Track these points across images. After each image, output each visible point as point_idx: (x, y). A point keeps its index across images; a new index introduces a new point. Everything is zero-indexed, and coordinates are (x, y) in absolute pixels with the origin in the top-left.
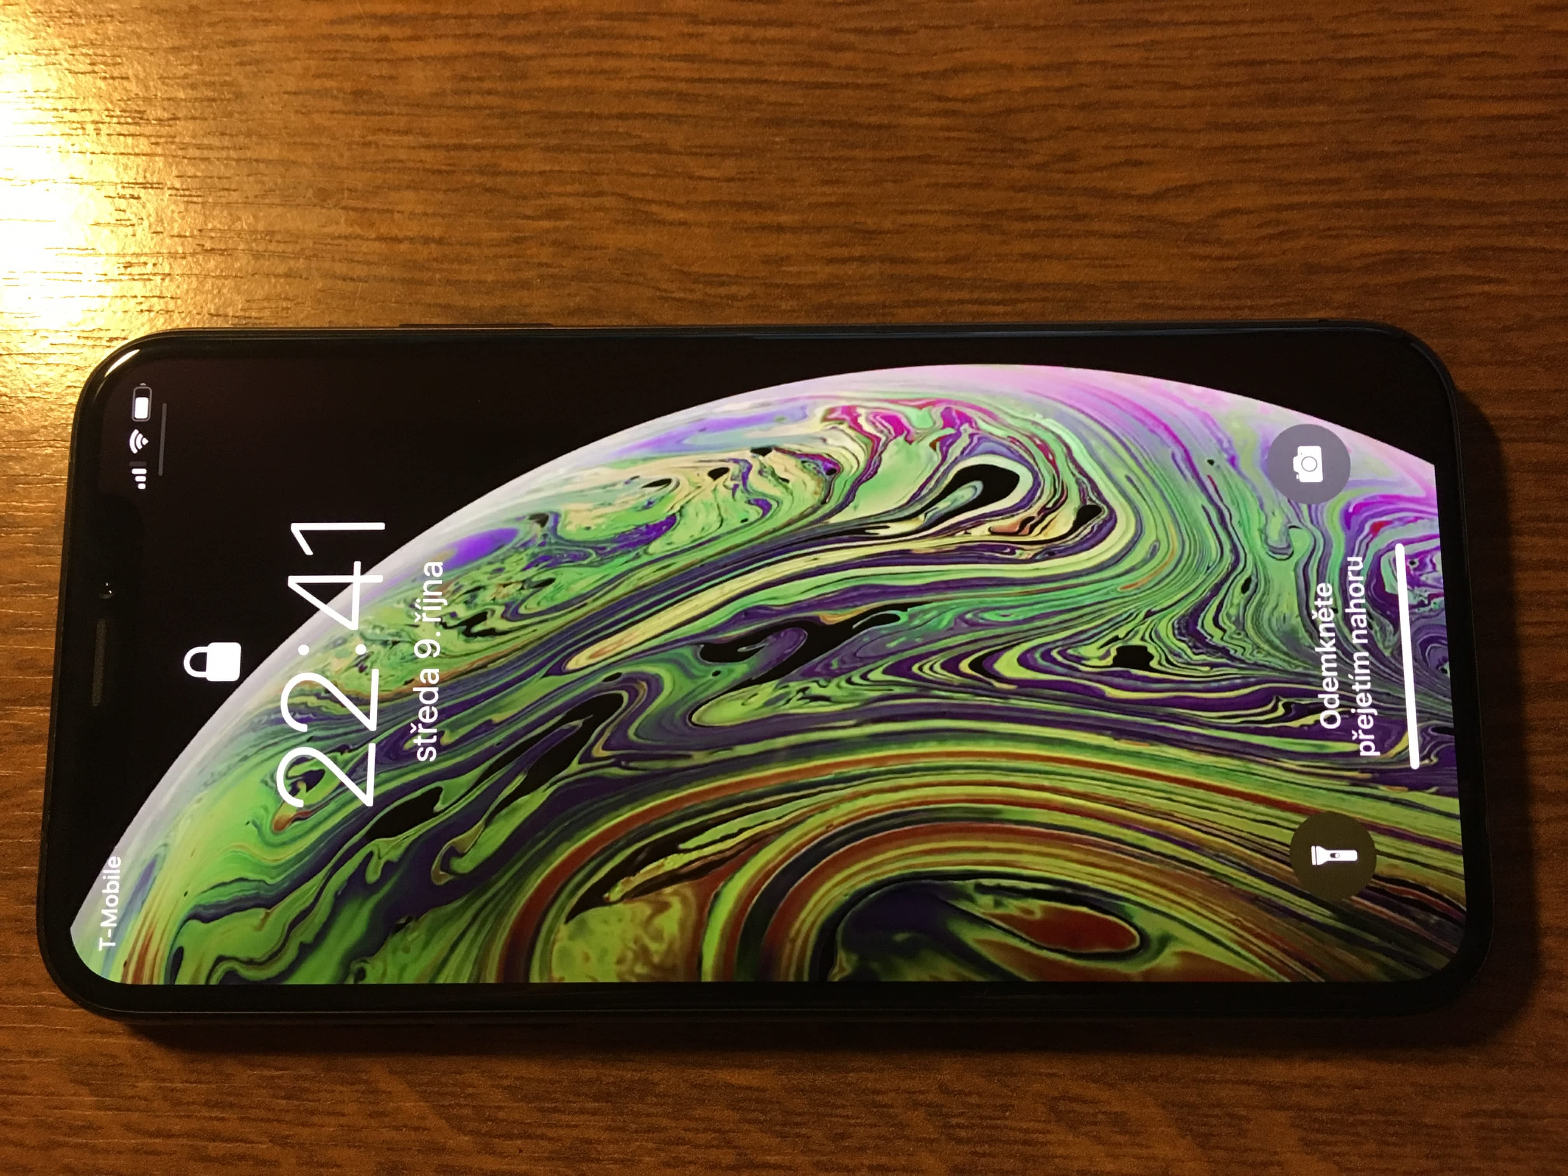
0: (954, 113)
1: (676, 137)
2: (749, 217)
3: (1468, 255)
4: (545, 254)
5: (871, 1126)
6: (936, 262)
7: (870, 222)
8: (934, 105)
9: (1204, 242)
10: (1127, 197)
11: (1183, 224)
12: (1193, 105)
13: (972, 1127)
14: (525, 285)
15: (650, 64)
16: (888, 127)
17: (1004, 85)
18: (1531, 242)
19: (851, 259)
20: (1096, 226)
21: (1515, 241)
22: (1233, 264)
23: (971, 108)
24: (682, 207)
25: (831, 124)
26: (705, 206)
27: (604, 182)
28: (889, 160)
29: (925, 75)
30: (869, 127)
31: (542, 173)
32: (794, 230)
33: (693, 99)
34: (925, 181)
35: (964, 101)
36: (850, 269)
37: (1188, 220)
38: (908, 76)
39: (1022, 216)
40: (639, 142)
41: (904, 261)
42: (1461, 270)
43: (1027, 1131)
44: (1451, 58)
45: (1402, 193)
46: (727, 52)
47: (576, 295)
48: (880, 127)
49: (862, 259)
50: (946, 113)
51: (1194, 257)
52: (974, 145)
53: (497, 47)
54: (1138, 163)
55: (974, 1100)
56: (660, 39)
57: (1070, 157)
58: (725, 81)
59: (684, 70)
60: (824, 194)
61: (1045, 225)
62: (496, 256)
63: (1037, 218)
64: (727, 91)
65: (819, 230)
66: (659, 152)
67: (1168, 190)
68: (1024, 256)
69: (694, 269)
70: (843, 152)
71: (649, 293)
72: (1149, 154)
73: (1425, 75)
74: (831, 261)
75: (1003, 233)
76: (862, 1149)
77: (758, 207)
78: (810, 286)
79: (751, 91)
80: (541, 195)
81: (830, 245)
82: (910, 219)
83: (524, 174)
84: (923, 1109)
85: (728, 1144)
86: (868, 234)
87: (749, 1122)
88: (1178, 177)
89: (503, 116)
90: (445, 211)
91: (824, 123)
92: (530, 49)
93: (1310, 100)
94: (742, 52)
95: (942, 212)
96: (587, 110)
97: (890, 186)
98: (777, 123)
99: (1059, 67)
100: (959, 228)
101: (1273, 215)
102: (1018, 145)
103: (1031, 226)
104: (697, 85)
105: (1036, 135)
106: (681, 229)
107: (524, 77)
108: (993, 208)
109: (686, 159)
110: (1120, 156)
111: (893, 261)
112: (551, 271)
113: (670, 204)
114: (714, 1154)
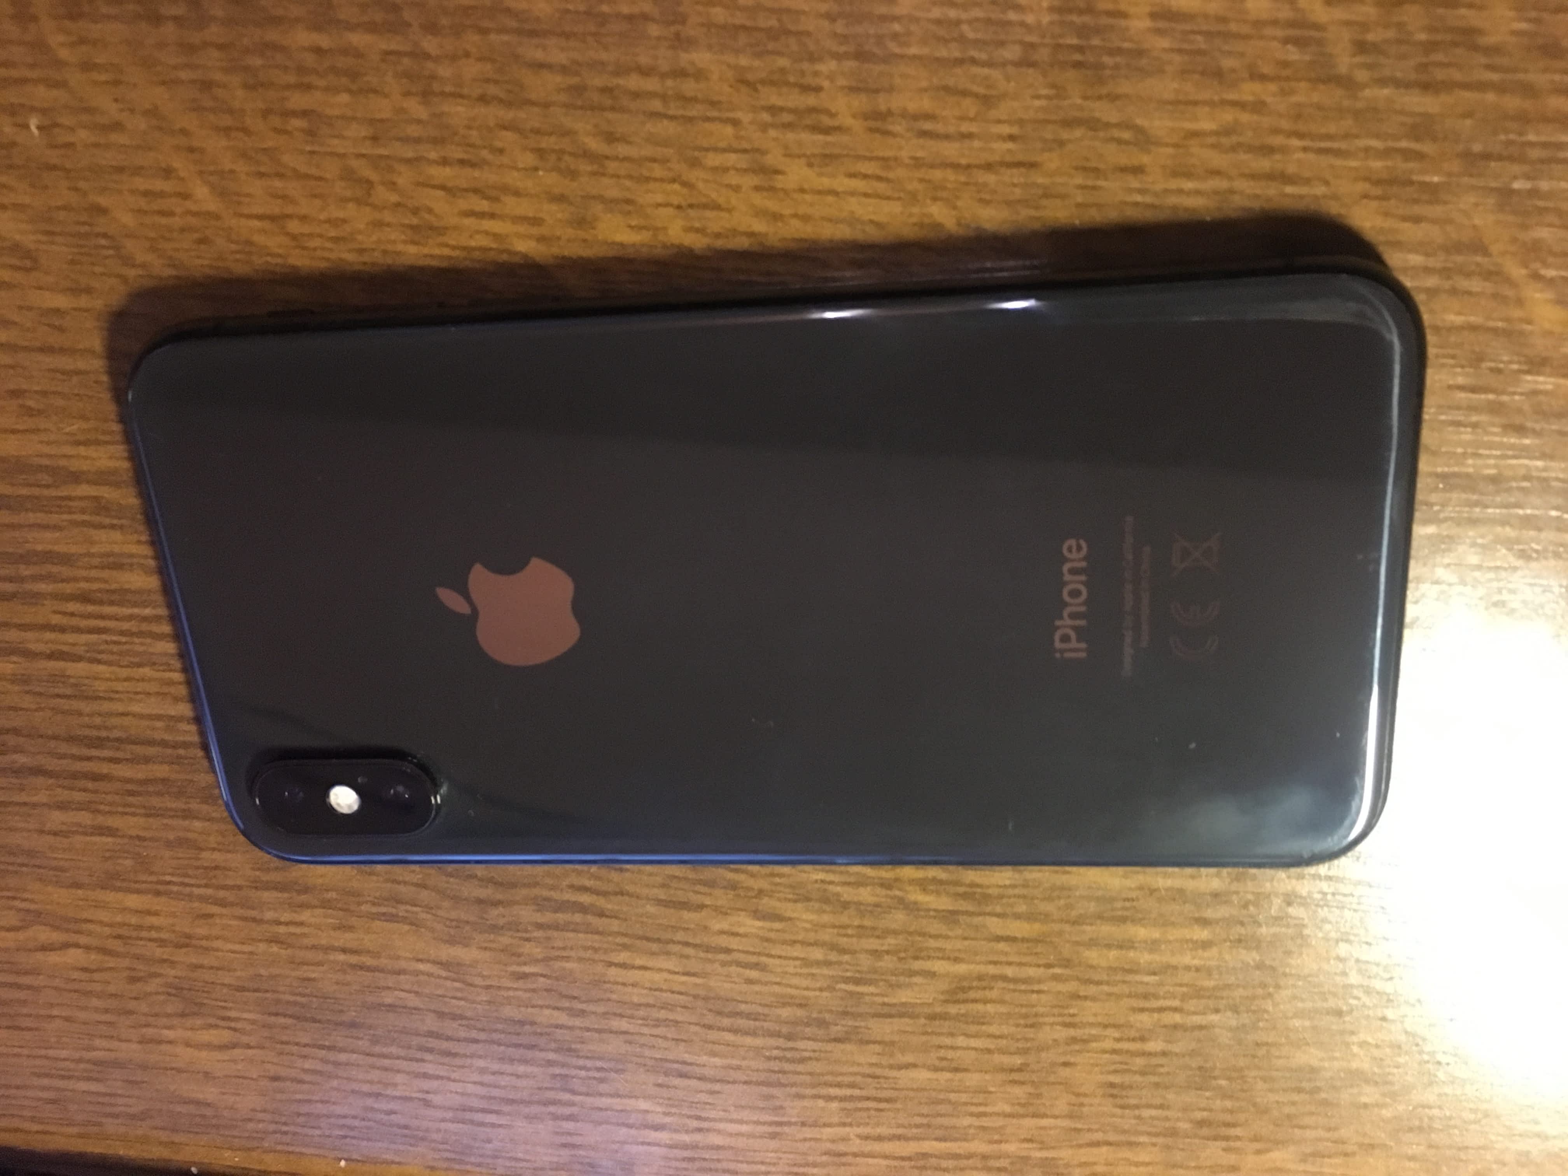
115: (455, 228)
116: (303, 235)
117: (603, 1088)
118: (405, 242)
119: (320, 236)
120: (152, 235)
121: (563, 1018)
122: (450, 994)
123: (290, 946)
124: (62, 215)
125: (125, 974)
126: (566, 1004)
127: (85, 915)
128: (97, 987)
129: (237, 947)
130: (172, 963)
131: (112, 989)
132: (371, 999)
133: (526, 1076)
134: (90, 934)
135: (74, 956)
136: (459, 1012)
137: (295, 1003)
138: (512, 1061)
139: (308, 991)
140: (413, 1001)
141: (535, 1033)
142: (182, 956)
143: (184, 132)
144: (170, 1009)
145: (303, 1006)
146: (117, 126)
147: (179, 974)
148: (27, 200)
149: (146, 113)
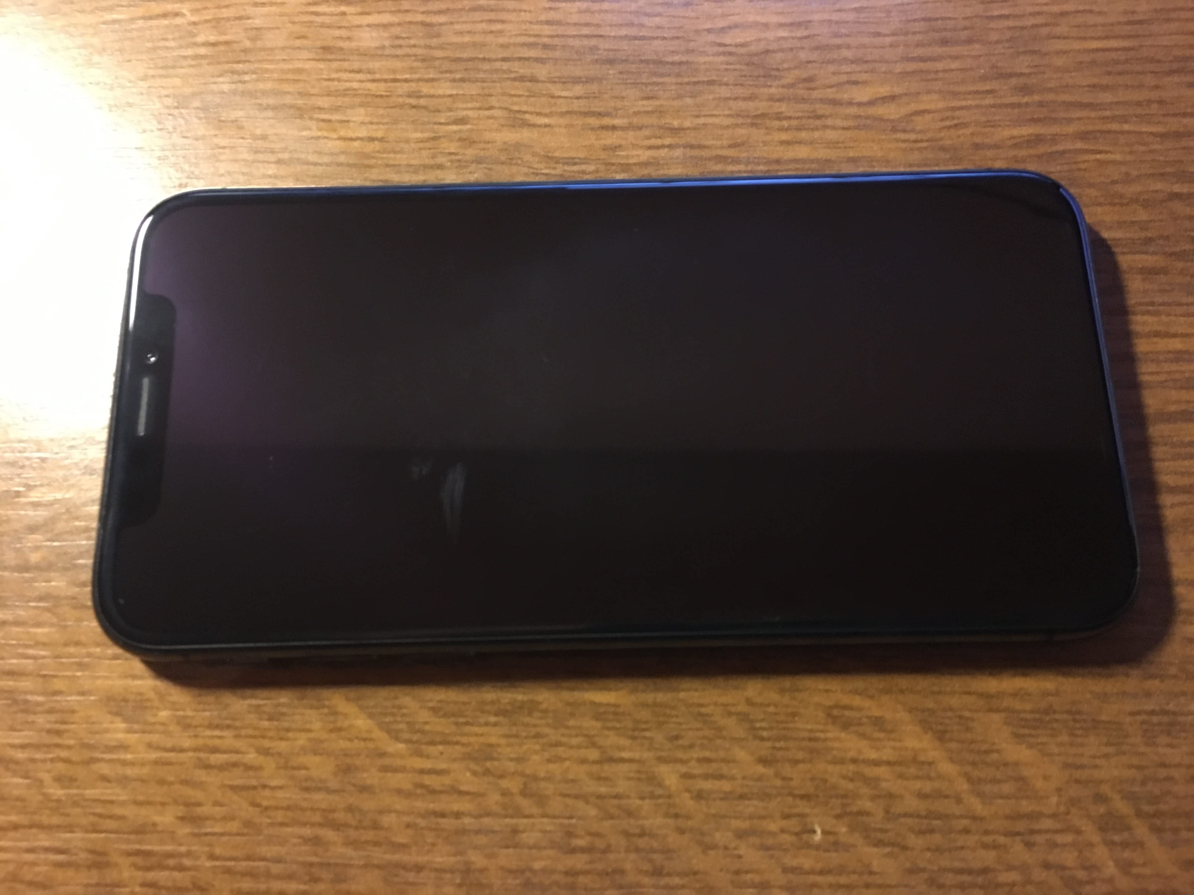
0: (730, 54)
1: (542, 71)
2: (593, 121)
3: (1084, 136)
4: (453, 147)
5: (698, 729)
6: (722, 147)
7: (676, 123)
8: (716, 49)
9: (904, 131)
10: (850, 103)
11: (888, 120)
12: (891, 46)
13: (772, 729)
14: (440, 167)
15: (524, 27)
16: (687, 62)
17: (763, 35)
18: (1126, 127)
19: (663, 146)
20: (830, 122)
21: (1115, 126)
22: (925, 144)
23: (742, 50)
24: (546, 115)
25: (647, 62)
26: (563, 114)
27: (493, 101)
28: (688, 83)
29: (709, 31)
30: (673, 63)
31: (451, 96)
32: (623, 128)
33: (554, 48)
34: (711, 97)
35: (737, 46)
36: (663, 152)
37: (892, 117)
38: (697, 32)
39: (779, 117)
40: (517, 75)
41: (701, 147)
42: (1079, 145)
43: (811, 731)
44: (1063, 14)
45: (1036, 98)
46: (575, 18)
47: (474, 173)
48: (681, 63)
49: (670, 147)
50: (724, 54)
51: (897, 140)
52: (744, 73)
53: (419, 18)
54: (856, 83)
55: (772, 709)
56: (530, 11)
57: (810, 79)
58: (574, 36)
59: (547, 30)
60: (644, 106)
61: (794, 123)
62: (420, 149)
63: (790, 118)
64: (577, 43)
65: (640, 128)
66: (530, 81)
67: (877, 99)
68: (782, 143)
69: (557, 154)
70: (655, 79)
71: (526, 170)
72: (864, 77)
73: (1046, 25)
74: (650, 148)
75: (767, 128)
76: (691, 746)
77: (599, 115)
78: (635, 164)
79: (593, 42)
80: (450, 110)
81: (648, 138)
82: (702, 120)
83: (439, 96)
84: (734, 718)
85: (594, 745)
86: (675, 131)
87: (609, 729)
88: (884, 90)
89: (424, 60)
90: (385, 121)
91: (642, 61)
92: (442, 19)
93: (969, 41)
94: (586, 18)
95: (724, 115)
96: (481, 56)
97: (689, 101)
98: (611, 62)
99: (799, 25)
100: (737, 125)
101: (949, 114)
102: (774, 73)
103: (785, 123)
104: (556, 39)
105: (786, 66)
106: (546, 129)
107: (438, 35)
108: (759, 112)
109: (549, 85)
110: (844, 78)
111: (692, 147)
112: (458, 157)
113: (539, 114)
114: (583, 753)
115: (455, 760)
116: (586, 748)
117: (396, 31)
118: (498, 745)
119: (571, 747)
120: (719, 741)
121: (426, 89)
122: (523, 99)
123: (660, 127)
124: (800, 755)
125: (818, 83)
126: (422, 102)
127: (848, 134)
128: (845, 68)
129: (710, 120)
130: (772, 99)
131: (832, 68)
132: (594, 87)
133: (461, 33)
134: (846, 117)
135: (862, 95)
136: (516, 84)
137: (662, 75)
138: (474, 45)
139: (650, 88)
140: (557, 90)
141: (450, 72)
142: (761, 106)
143: (681, 831)
144: (779, 56)
145: (655, 74)
146: (741, 835)
147: (765, 90)
148: (830, 768)
149: (714, 847)
